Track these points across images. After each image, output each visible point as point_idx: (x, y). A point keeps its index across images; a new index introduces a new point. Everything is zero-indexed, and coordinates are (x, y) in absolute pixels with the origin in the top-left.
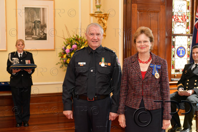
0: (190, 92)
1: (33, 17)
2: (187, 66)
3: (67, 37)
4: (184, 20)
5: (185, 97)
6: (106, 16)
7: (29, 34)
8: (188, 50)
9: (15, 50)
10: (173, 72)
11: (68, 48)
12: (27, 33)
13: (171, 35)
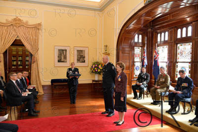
0: (141, 84)
1: (80, 53)
2: (140, 74)
3: (93, 61)
4: (139, 56)
5: (140, 86)
6: (109, 54)
7: (78, 60)
8: (140, 68)
9: (71, 67)
10: (134, 76)
11: (94, 66)
12: (77, 60)
13: (134, 62)
